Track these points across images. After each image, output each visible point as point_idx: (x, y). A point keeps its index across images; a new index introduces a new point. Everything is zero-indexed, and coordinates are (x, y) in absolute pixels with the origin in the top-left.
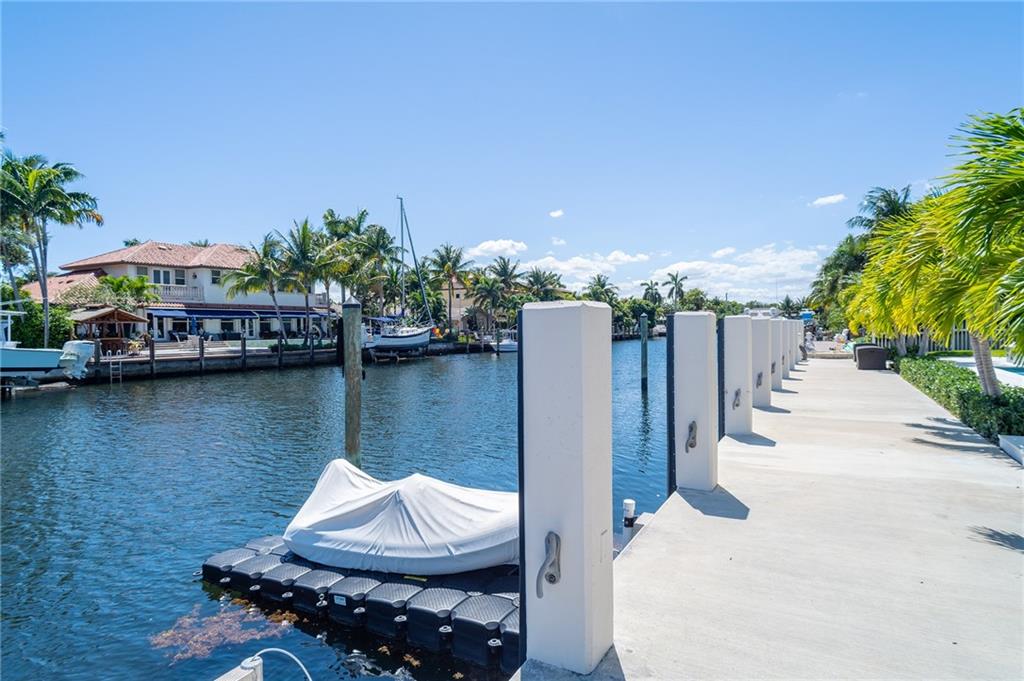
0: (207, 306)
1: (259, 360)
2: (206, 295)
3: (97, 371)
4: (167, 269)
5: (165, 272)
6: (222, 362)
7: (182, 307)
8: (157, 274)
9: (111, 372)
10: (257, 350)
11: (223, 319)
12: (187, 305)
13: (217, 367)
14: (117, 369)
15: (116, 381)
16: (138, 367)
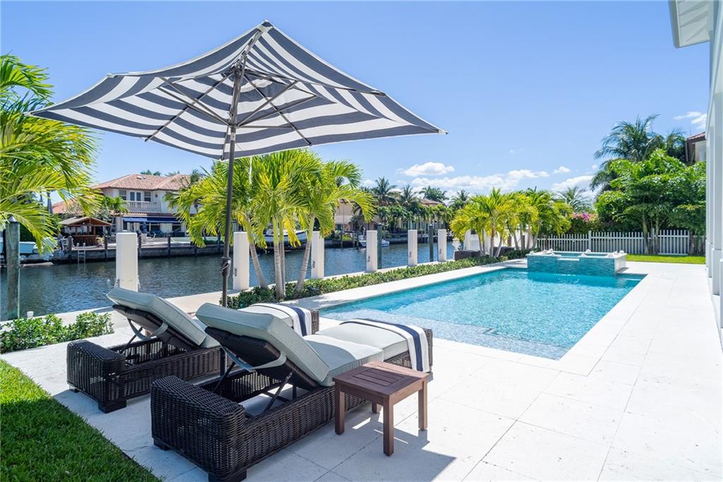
0: (162, 215)
1: (183, 250)
2: (162, 208)
3: (70, 256)
4: (139, 192)
5: (138, 193)
6: (156, 251)
7: (146, 215)
8: (132, 194)
9: (79, 256)
10: (185, 244)
11: (174, 223)
12: (148, 214)
13: (153, 255)
14: (83, 255)
15: (81, 262)
16: (99, 254)
